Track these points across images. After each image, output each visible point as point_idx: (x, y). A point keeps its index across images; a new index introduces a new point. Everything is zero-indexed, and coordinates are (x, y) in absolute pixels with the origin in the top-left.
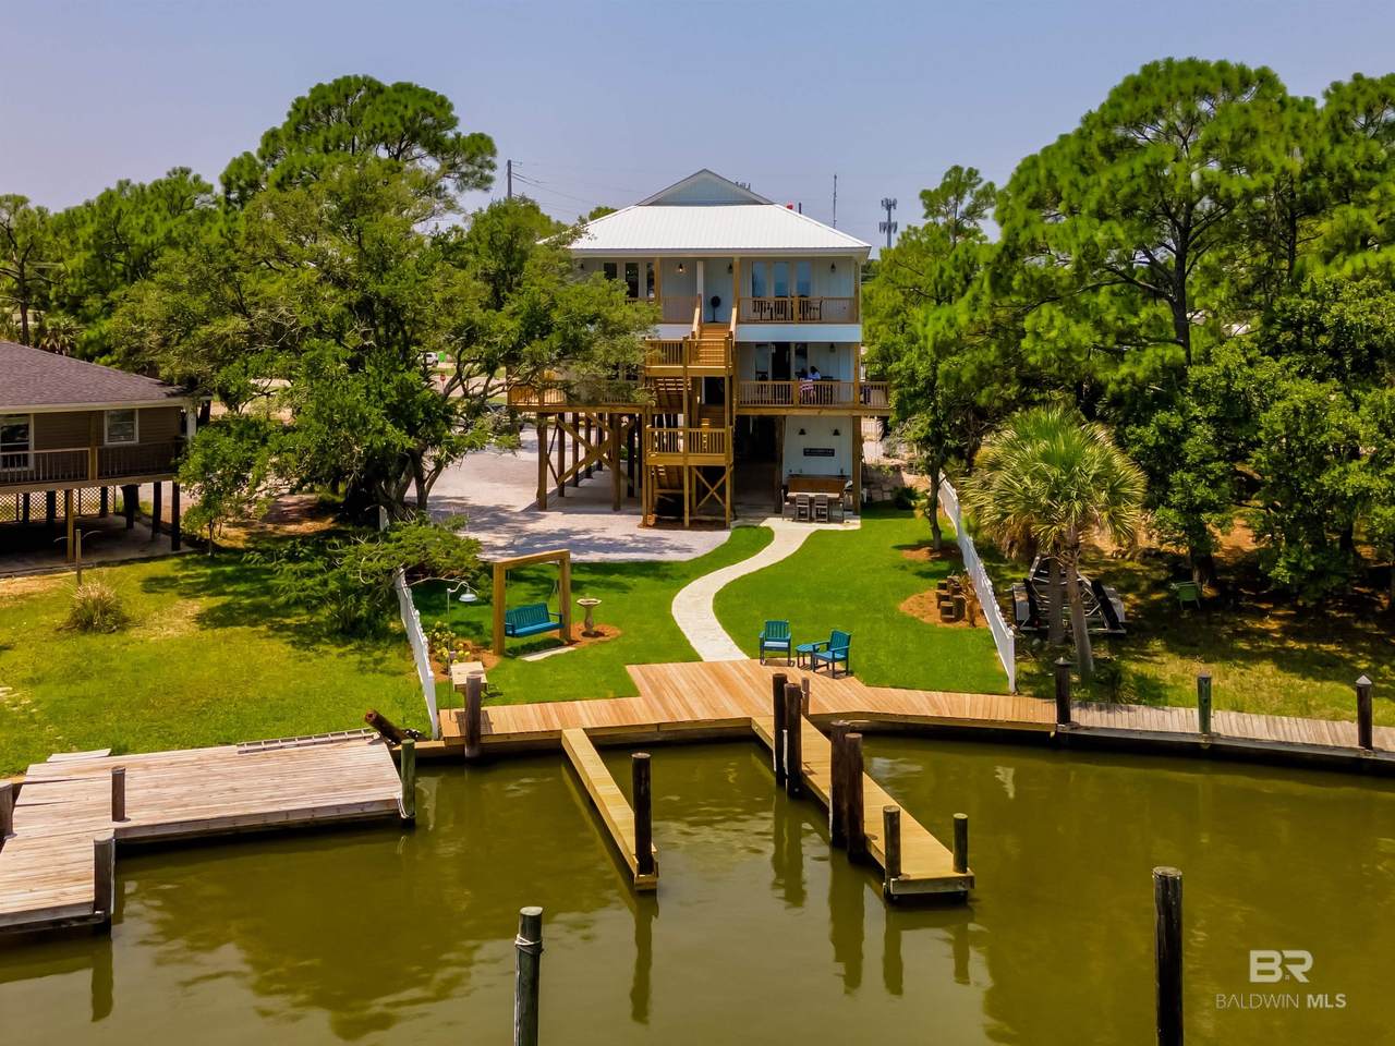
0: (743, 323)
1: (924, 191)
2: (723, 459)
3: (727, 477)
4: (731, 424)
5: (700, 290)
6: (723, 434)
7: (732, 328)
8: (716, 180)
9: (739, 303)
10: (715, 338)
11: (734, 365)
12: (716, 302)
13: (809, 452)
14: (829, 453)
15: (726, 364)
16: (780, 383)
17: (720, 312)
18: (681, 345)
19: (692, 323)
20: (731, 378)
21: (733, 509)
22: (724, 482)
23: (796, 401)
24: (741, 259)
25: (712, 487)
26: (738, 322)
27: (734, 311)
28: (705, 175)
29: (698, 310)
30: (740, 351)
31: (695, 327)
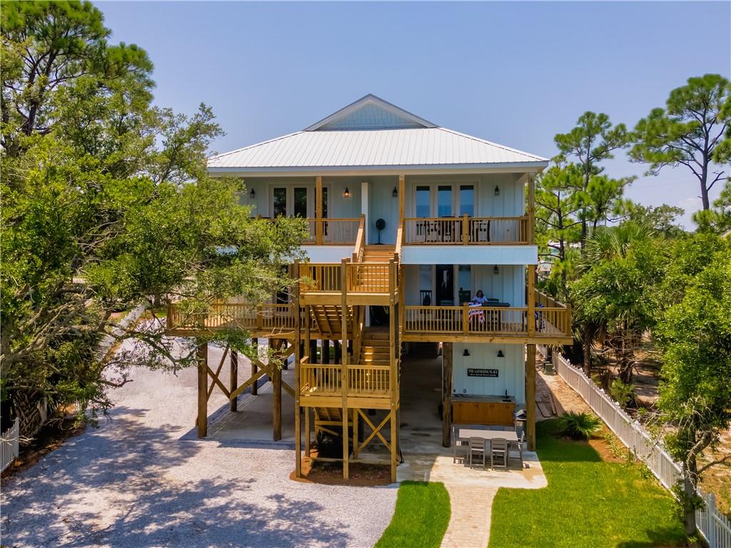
0: (407, 244)
1: (558, 135)
2: (388, 401)
3: (392, 416)
4: (397, 357)
5: (365, 210)
6: (388, 372)
7: (398, 250)
8: (379, 104)
9: (404, 223)
10: (378, 260)
11: (400, 291)
12: (380, 225)
13: (473, 373)
14: (493, 373)
15: (391, 291)
16: (444, 308)
17: (385, 235)
18: (339, 268)
19: (354, 245)
20: (396, 306)
21: (399, 453)
22: (389, 422)
23: (466, 326)
24: (407, 177)
25: (376, 427)
26: (404, 243)
27: (400, 232)
28: (370, 101)
29: (361, 231)
30: (404, 274)
31: (357, 249)
